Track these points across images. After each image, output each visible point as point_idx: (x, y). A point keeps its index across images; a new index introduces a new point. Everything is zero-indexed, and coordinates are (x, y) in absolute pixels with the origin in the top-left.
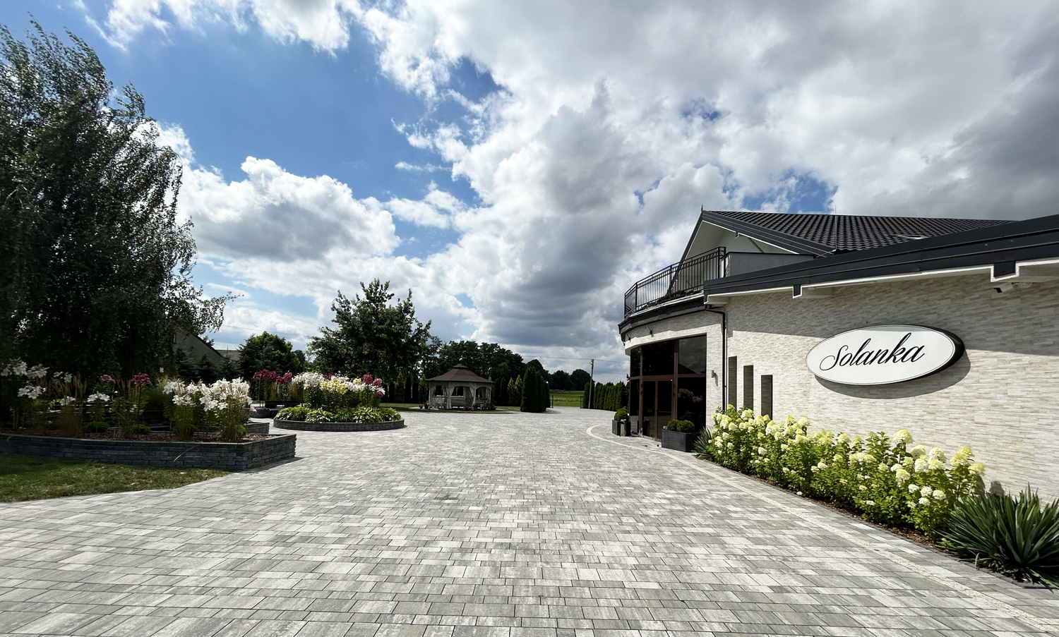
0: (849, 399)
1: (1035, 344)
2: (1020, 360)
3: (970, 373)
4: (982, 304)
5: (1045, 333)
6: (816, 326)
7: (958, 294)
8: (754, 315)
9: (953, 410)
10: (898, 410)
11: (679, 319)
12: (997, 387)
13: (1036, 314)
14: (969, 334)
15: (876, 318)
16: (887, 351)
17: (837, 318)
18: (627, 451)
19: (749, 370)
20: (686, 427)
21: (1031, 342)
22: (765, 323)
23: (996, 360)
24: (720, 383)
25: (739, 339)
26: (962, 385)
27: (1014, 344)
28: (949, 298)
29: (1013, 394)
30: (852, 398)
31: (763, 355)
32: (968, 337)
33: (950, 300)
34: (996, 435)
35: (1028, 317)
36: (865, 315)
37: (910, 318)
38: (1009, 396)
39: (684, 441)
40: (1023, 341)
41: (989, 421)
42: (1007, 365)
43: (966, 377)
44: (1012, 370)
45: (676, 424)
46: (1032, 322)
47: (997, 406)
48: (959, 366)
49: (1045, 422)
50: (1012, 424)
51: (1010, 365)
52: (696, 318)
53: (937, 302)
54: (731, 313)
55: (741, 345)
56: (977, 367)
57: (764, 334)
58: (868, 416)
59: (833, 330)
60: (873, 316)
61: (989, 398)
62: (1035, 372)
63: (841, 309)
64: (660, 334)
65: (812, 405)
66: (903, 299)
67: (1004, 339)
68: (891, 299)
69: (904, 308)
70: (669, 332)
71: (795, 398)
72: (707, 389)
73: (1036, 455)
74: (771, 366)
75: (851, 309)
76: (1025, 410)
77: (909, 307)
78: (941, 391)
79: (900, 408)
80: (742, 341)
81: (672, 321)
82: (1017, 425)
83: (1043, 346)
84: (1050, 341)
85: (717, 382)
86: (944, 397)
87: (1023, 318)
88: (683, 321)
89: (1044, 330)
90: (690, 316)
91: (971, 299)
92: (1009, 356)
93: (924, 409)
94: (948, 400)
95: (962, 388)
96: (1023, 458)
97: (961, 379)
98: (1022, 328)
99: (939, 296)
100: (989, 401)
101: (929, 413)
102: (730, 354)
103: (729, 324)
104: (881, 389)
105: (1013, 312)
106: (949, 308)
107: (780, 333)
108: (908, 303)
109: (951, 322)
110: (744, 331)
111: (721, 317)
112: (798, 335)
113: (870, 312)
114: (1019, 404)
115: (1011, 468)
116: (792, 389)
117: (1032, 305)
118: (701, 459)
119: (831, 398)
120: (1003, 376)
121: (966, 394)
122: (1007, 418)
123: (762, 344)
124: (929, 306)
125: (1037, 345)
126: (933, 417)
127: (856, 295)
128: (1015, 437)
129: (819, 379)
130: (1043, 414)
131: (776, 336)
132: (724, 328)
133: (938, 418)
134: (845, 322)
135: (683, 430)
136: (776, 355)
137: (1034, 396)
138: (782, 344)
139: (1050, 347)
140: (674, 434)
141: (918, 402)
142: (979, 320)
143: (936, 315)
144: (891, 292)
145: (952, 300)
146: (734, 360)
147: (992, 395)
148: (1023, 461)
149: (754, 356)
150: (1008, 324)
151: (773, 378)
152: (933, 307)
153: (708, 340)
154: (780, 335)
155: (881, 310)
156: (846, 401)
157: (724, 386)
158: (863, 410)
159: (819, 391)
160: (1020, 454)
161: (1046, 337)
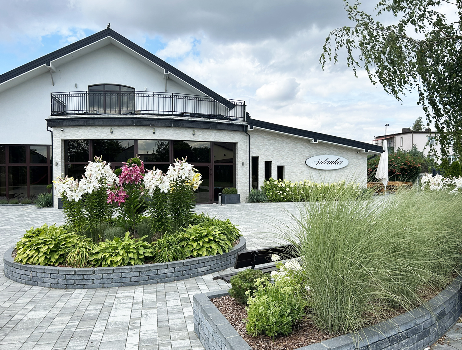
2: (356, 166)
9: (345, 175)
10: (333, 176)
15: (328, 152)
19: (268, 165)
23: (353, 165)
24: (246, 168)
25: (261, 149)
27: (356, 163)
31: (279, 158)
37: (337, 154)
47: (353, 174)
54: (254, 136)
55: (263, 152)
57: (279, 150)
61: (351, 172)
65: (305, 176)
66: (335, 150)
72: (238, 171)
74: (284, 162)
85: (243, 168)
86: (343, 172)
95: (347, 170)
101: (340, 176)
102: (253, 154)
103: (251, 141)
111: (248, 137)
116: (295, 171)
119: (313, 173)
123: (278, 153)
138: (290, 155)
144: (332, 147)
146: (256, 159)
149: (272, 157)
151: (285, 166)
153: (238, 146)
157: (250, 170)
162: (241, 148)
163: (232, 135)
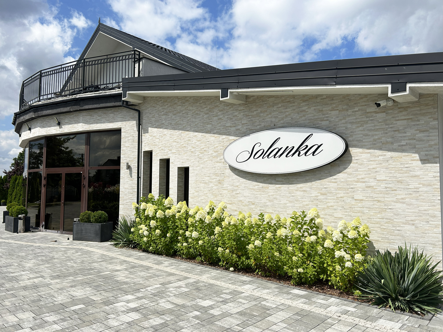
0: (259, 185)
1: (394, 144)
2: (385, 155)
3: (351, 165)
4: (360, 116)
5: (401, 137)
6: (231, 127)
7: (344, 107)
8: (171, 114)
9: (339, 191)
10: (298, 193)
11: (92, 112)
12: (370, 174)
13: (395, 124)
14: (351, 136)
15: (282, 122)
16: (293, 147)
17: (249, 121)
18: (39, 251)
19: (166, 164)
20: (100, 218)
21: (392, 143)
22: (182, 122)
23: (369, 155)
24: (135, 175)
25: (155, 135)
26: (346, 173)
27: (381, 144)
28: (338, 110)
29: (380, 179)
30: (261, 185)
31: (180, 149)
32: (350, 139)
33: (338, 111)
34: (369, 208)
35: (390, 126)
36: (273, 120)
37: (309, 123)
38: (378, 180)
39: (99, 232)
40: (387, 142)
41: (364, 198)
42: (377, 159)
43: (349, 167)
44: (380, 162)
45: (89, 215)
46: (393, 129)
47: (370, 187)
48: (345, 159)
49: (400, 197)
50: (379, 199)
51: (378, 159)
52: (110, 114)
53: (329, 112)
54: (147, 111)
55: (158, 140)
56: (357, 160)
57: (181, 131)
58: (274, 198)
59: (245, 131)
60: (280, 120)
61: (364, 182)
62: (394, 163)
63: (252, 114)
64: (71, 126)
65: (225, 192)
66: (304, 108)
67: (375, 140)
68: (294, 108)
69: (304, 116)
70: (81, 124)
71: (210, 186)
72: (121, 180)
73: (395, 220)
74: (188, 159)
75: (262, 115)
76: (388, 189)
77: (308, 114)
78: (331, 178)
79: (300, 191)
80: (158, 137)
81: (84, 113)
82: (383, 200)
83: (399, 146)
84: (403, 143)
85: (131, 174)
86: (333, 182)
87: (387, 126)
88: (96, 115)
89: (400, 135)
90: (104, 111)
91: (353, 112)
92: (378, 152)
93: (318, 191)
94: (336, 184)
95: (346, 175)
96: (386, 223)
97: (345, 168)
98: (386, 133)
99: (330, 108)
100: (364, 184)
101: (322, 194)
102: (145, 148)
103: (144, 121)
104: (286, 177)
105: (381, 122)
106: (338, 117)
107: (196, 132)
108: (307, 111)
109: (339, 127)
110: (160, 128)
111: (136, 114)
112: (214, 133)
113: (277, 117)
114: (383, 185)
115: (379, 230)
116: (207, 178)
117: (393, 117)
118: (122, 247)
119: (243, 185)
120: (374, 166)
121: (348, 179)
122: (376, 195)
123: (179, 141)
124: (323, 115)
125: (395, 145)
126: (324, 197)
127: (266, 104)
128: (381, 209)
129: (233, 169)
130: (400, 192)
131: (192, 134)
132: (139, 124)
133: (328, 198)
134: (257, 124)
135: (97, 221)
136: (193, 150)
137: (394, 179)
138: (199, 141)
139: (404, 147)
140: (88, 226)
141: (314, 186)
142: (358, 127)
143: (328, 121)
144: (294, 103)
145: (339, 111)
146: (149, 155)
147: (366, 180)
148: (386, 225)
149: (170, 150)
150: (377, 130)
151: (190, 169)
152: (326, 116)
153: (123, 134)
154: (196, 134)
155: (286, 116)
156: (256, 187)
157: (138, 178)
158: (270, 194)
159: (232, 180)
160: (385, 220)
161: (402, 140)
162: (128, 137)
163: (112, 115)
